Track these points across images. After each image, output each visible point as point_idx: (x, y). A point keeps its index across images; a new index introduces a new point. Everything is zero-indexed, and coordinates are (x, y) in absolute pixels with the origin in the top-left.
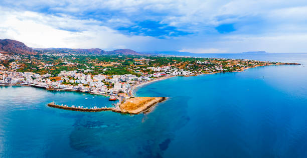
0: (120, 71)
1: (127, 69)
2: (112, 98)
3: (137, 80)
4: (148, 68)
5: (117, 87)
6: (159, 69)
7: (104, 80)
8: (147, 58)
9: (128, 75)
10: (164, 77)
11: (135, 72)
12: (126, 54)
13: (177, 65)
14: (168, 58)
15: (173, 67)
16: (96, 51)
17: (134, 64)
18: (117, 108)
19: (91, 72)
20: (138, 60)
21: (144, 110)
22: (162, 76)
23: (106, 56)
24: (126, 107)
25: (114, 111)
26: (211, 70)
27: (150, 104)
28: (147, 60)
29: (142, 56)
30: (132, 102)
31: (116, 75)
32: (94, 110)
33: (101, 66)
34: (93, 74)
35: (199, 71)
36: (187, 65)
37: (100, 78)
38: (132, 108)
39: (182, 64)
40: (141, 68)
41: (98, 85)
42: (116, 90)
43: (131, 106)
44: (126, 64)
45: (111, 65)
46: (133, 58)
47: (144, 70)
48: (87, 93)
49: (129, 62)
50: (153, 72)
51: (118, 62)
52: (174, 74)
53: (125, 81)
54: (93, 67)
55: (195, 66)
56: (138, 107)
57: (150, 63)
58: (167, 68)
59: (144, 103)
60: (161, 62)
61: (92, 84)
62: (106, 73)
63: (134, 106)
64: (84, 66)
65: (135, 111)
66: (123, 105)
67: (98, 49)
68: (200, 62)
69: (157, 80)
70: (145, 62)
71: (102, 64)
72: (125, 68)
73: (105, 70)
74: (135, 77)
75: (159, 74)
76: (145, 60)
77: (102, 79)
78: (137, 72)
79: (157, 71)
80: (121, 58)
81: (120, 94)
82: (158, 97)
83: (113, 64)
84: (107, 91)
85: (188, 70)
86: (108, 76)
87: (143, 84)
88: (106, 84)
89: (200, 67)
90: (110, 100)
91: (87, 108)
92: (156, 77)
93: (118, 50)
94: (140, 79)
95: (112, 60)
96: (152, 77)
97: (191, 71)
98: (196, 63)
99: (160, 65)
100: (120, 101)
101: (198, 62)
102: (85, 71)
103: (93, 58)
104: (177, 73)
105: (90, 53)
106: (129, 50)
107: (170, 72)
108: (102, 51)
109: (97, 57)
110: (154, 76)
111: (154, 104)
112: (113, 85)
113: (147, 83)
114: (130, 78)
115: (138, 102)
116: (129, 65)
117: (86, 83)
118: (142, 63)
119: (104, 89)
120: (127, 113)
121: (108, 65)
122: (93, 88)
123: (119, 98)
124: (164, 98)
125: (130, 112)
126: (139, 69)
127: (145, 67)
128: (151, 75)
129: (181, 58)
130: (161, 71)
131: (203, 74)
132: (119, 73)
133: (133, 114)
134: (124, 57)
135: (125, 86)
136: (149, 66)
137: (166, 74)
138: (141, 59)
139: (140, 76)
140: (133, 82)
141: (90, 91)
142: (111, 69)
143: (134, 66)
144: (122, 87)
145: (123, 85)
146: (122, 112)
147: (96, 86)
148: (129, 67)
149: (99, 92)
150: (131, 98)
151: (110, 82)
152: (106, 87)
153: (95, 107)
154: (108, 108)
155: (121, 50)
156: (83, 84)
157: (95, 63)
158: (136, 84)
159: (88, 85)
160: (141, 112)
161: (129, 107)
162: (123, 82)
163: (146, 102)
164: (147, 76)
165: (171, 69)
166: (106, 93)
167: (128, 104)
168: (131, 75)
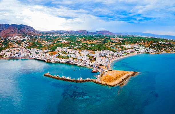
0: (101, 47)
1: (105, 45)
2: (94, 70)
3: (113, 55)
4: (121, 45)
5: (98, 61)
6: (130, 46)
7: (89, 54)
8: (120, 37)
9: (107, 51)
10: (134, 54)
11: (112, 48)
12: (104, 34)
13: (144, 43)
14: (136, 38)
15: (141, 45)
16: (83, 32)
17: (111, 42)
18: (98, 80)
19: (79, 48)
20: (114, 38)
21: (119, 83)
22: (133, 52)
23: (90, 36)
24: (105, 79)
25: (95, 82)
26: (171, 49)
27: (124, 78)
28: (121, 39)
29: (116, 35)
30: (110, 74)
31: (98, 51)
32: (80, 81)
33: (87, 43)
34: (80, 49)
35: (162, 50)
36: (151, 44)
37: (85, 52)
38: (110, 80)
39: (148, 43)
40: (116, 45)
41: (84, 59)
42: (97, 64)
43: (109, 79)
44: (104, 42)
45: (94, 42)
46: (110, 37)
47: (118, 46)
48: (75, 65)
49: (107, 40)
50: (125, 49)
51: (99, 41)
52: (142, 51)
53: (105, 56)
54: (81, 44)
55: (158, 45)
56: (115, 79)
57: (123, 42)
58: (136, 46)
59: (120, 76)
60: (131, 40)
61: (79, 58)
62: (90, 49)
63: (112, 79)
64: (74, 43)
65: (112, 84)
66: (102, 78)
67: (85, 31)
68: (162, 43)
69: (129, 55)
70: (119, 40)
71: (87, 42)
72: (104, 45)
73: (89, 46)
74: (112, 52)
75: (130, 51)
76: (119, 38)
77: (86, 54)
78: (113, 48)
79: (129, 48)
80: (101, 37)
81: (100, 67)
82: (130, 71)
83: (95, 41)
84: (90, 64)
85: (152, 49)
86: (91, 51)
87: (118, 59)
88: (90, 58)
89: (162, 47)
90: (93, 72)
91: (74, 79)
92: (128, 53)
93: (99, 31)
94: (115, 54)
95: (95, 39)
96: (125, 53)
97: (155, 49)
98: (159, 43)
99: (130, 43)
100: (101, 73)
101: (160, 42)
102: (74, 47)
103: (81, 37)
104: (144, 51)
105: (79, 34)
106: (107, 32)
107: (138, 50)
108: (88, 32)
109: (84, 36)
110: (127, 52)
111: (127, 77)
112: (95, 59)
113: (121, 58)
114: (108, 53)
115: (115, 76)
116: (107, 42)
117: (74, 57)
118: (117, 42)
119: (88, 62)
120: (106, 84)
121: (92, 42)
122: (80, 61)
123: (100, 71)
124: (135, 73)
125: (108, 84)
126: (114, 46)
127: (119, 44)
128: (124, 51)
129: (146, 38)
130: (132, 48)
131: (165, 52)
132: (100, 49)
133: (111, 86)
134: (103, 37)
135: (105, 60)
136: (122, 44)
137: (136, 51)
138: (116, 38)
139: (116, 52)
140: (111, 56)
141: (77, 64)
142: (94, 46)
143: (111, 44)
144: (102, 61)
145: (103, 59)
146: (102, 84)
147: (82, 59)
148: (107, 44)
149: (84, 64)
150: (109, 71)
151: (93, 56)
152: (90, 61)
153: (80, 78)
154: (91, 80)
155: (101, 31)
156: (72, 57)
157: (82, 41)
158: (112, 58)
159: (76, 58)
160: (117, 84)
161: (108, 79)
162: (103, 56)
163: (121, 76)
164: (121, 52)
165: (139, 47)
166: (89, 66)
167: (107, 77)
168: (109, 51)
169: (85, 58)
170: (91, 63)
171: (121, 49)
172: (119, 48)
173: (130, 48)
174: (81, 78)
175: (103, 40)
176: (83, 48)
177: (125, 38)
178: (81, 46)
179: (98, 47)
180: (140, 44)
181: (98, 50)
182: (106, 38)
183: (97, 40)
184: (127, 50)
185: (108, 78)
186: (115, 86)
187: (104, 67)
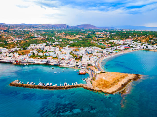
0: (86, 43)
1: (90, 41)
2: (82, 72)
3: (102, 52)
4: (110, 41)
5: (85, 60)
6: (121, 42)
7: (72, 52)
8: (106, 32)
9: (93, 47)
10: (128, 50)
11: (98, 44)
12: (87, 29)
15: (136, 41)
17: (97, 37)
18: (88, 85)
19: (59, 45)
20: (100, 33)
21: (119, 89)
22: (126, 49)
23: (71, 30)
24: (99, 84)
25: (86, 88)
27: (124, 82)
28: (108, 33)
29: (101, 29)
30: (104, 78)
31: (82, 48)
33: (68, 39)
34: (61, 46)
36: (150, 39)
37: (67, 50)
38: (106, 85)
40: (103, 40)
41: (67, 58)
42: (85, 64)
44: (89, 37)
45: (76, 38)
46: (94, 32)
49: (91, 35)
50: (116, 45)
51: (82, 36)
52: (138, 47)
54: (61, 40)
56: (112, 85)
57: (111, 37)
58: (129, 41)
60: (122, 35)
61: (61, 57)
62: (73, 46)
64: (53, 39)
65: (110, 90)
69: (122, 53)
70: (106, 35)
71: (68, 37)
72: (88, 41)
73: (71, 42)
74: (100, 49)
75: (123, 47)
76: (105, 33)
77: (69, 51)
78: (100, 44)
79: (120, 44)
80: (84, 32)
83: (78, 37)
85: (153, 44)
86: (74, 48)
87: (109, 57)
88: (74, 57)
90: (80, 74)
92: (120, 50)
94: (105, 51)
95: (77, 34)
96: (116, 49)
99: (121, 39)
100: (90, 76)
102: (53, 44)
103: (60, 32)
104: (141, 47)
105: (58, 28)
106: (90, 26)
107: (133, 46)
108: (68, 26)
109: (64, 31)
110: (118, 49)
111: (128, 81)
112: (81, 58)
113: (113, 55)
114: (96, 51)
115: (111, 79)
116: (91, 37)
117: (54, 56)
118: (103, 36)
119: (73, 63)
120: (101, 91)
121: (74, 38)
122: (62, 61)
124: (138, 76)
125: (104, 90)
126: (101, 42)
127: (108, 40)
128: (115, 47)
130: (124, 44)
132: (85, 46)
133: (108, 93)
134: (86, 31)
135: (93, 59)
136: (111, 39)
137: (130, 47)
138: (101, 33)
139: (104, 48)
140: (99, 54)
141: (59, 64)
142: (76, 41)
143: (96, 39)
144: (90, 60)
145: (91, 57)
146: (95, 90)
147: (65, 58)
148: (92, 40)
149: (68, 65)
150: (101, 73)
151: (77, 54)
152: (74, 60)
153: (64, 84)
154: (79, 85)
155: (83, 25)
156: (52, 56)
157: (62, 36)
158: (102, 56)
159: (57, 57)
160: (116, 91)
161: (103, 84)
162: (89, 54)
163: (120, 80)
164: (112, 49)
165: (133, 42)
166: (75, 66)
167: (101, 81)
168: (95, 47)
169: (68, 56)
170: (77, 63)
171: (110, 45)
172: (107, 44)
173: (122, 43)
174: (67, 84)
175: (86, 35)
176: (64, 45)
177: (113, 33)
178: (61, 42)
179: (82, 43)
180: (134, 39)
181: (82, 46)
182: (89, 32)
183: (79, 35)
184: (118, 46)
185: (103, 82)
186: (114, 94)
187: (94, 67)
